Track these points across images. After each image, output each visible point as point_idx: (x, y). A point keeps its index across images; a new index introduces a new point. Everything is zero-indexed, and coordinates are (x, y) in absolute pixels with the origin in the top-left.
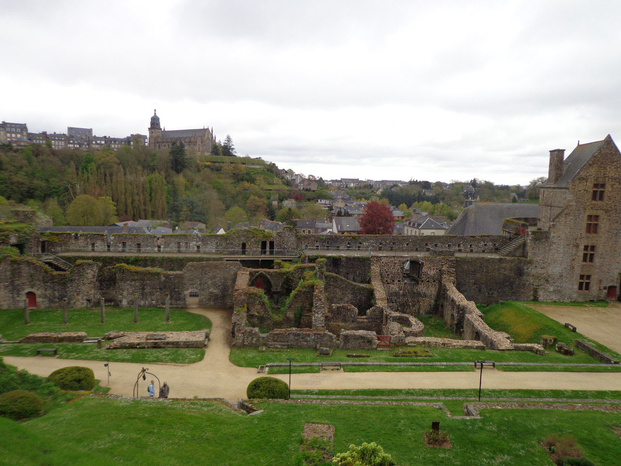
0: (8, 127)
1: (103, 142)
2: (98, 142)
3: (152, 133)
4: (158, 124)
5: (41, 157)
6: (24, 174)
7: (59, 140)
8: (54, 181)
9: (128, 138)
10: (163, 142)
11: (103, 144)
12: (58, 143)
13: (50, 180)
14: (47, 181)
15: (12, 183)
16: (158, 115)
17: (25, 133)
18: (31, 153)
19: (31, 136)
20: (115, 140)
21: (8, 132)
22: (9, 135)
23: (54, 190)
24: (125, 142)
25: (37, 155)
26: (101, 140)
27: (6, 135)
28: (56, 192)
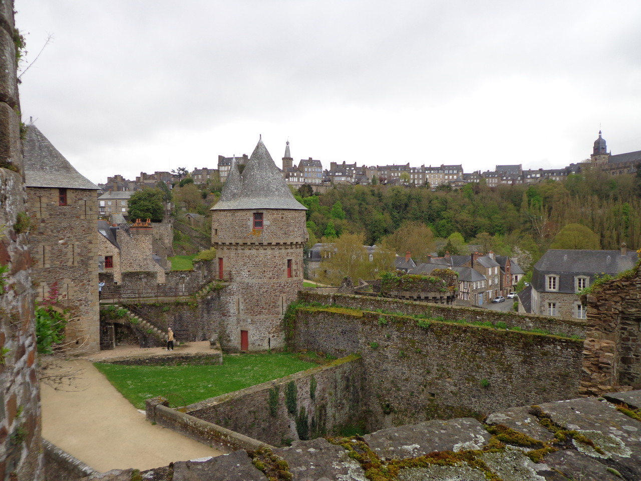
0: (446, 170)
1: (538, 176)
2: (533, 175)
3: (596, 160)
4: (604, 148)
5: (481, 194)
6: (467, 212)
7: (493, 177)
8: (497, 218)
9: (567, 168)
10: (611, 169)
11: (538, 177)
12: (492, 180)
13: (492, 217)
14: (490, 218)
15: (457, 222)
16: (603, 137)
17: (461, 174)
18: (471, 191)
19: (466, 176)
20: (552, 172)
21: (446, 174)
22: (446, 177)
23: (498, 228)
24: (564, 173)
25: (477, 193)
26: (536, 174)
27: (444, 177)
28: (500, 231)
